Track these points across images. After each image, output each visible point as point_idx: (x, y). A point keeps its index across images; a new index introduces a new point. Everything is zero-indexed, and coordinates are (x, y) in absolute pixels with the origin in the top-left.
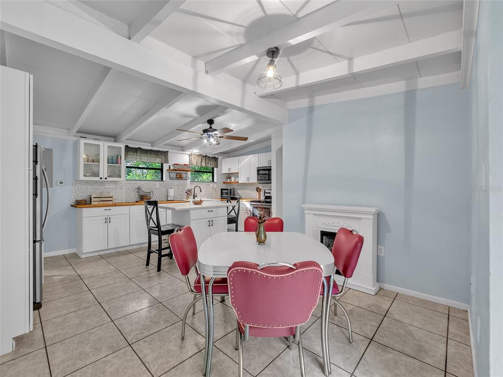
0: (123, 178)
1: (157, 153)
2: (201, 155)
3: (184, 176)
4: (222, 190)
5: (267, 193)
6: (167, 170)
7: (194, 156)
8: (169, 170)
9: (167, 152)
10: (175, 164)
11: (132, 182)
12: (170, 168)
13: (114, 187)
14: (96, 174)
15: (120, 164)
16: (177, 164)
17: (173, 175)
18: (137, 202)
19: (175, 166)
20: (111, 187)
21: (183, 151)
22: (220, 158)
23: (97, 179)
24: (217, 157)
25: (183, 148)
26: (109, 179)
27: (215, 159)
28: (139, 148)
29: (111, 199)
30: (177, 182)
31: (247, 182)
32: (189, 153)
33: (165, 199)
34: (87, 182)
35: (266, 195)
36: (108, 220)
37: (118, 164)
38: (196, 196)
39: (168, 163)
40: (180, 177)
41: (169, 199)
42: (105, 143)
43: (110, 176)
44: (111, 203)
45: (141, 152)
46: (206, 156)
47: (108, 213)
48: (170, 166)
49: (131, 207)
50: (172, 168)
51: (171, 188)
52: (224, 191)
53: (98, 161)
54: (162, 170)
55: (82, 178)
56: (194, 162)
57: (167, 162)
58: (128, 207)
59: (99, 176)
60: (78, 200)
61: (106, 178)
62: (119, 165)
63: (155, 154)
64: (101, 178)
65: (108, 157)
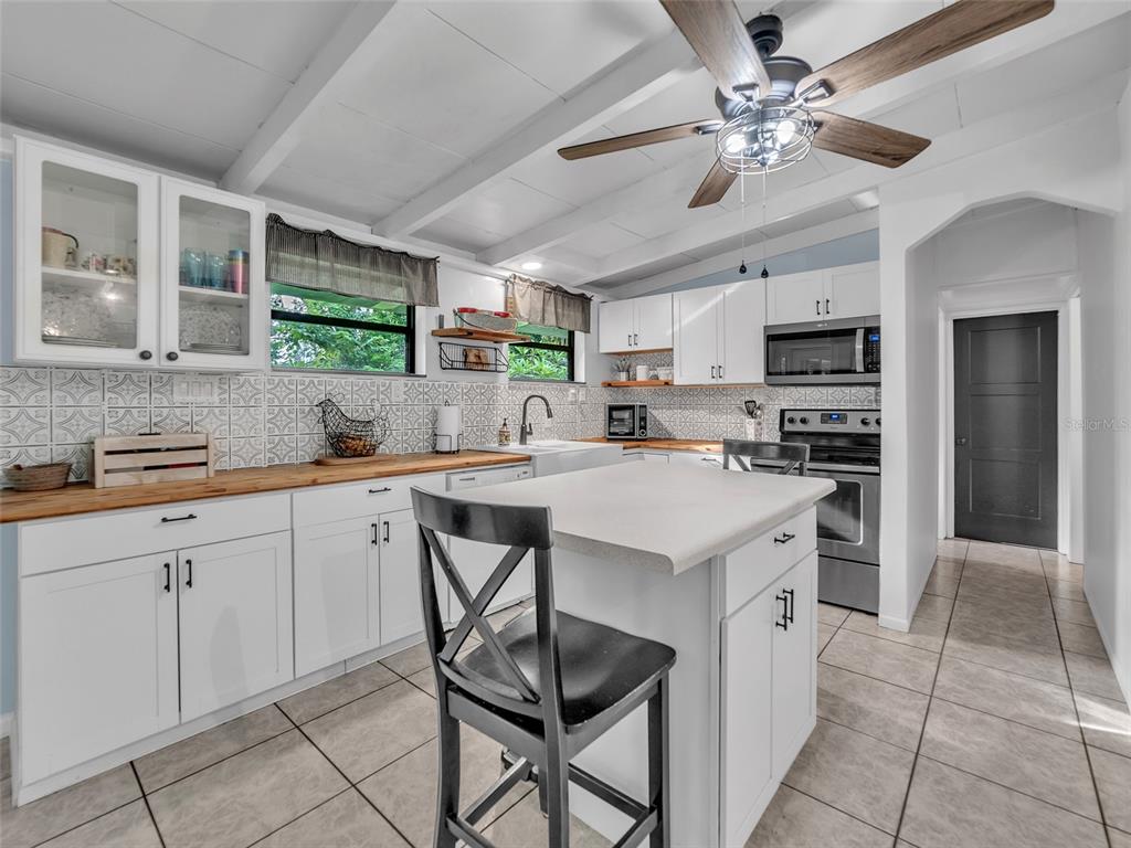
0: (257, 357)
1: (397, 261)
2: (541, 284)
3: (490, 355)
4: (612, 409)
5: (791, 421)
6: (434, 333)
7: (520, 288)
8: (440, 333)
9: (434, 260)
10: (464, 310)
11: (297, 376)
12: (441, 325)
13: (216, 399)
14: (122, 335)
15: (246, 290)
16: (474, 311)
17: (454, 353)
18: (318, 463)
19: (465, 315)
20: (203, 399)
21: (488, 263)
22: (596, 299)
23: (126, 357)
24: (589, 294)
25: (483, 253)
26: (189, 360)
27: (584, 301)
28: (329, 234)
29: (199, 456)
30: (465, 380)
31: (714, 381)
32: (507, 274)
33: (423, 446)
34: (79, 375)
35: (788, 427)
36: (177, 577)
37: (234, 290)
38: (531, 433)
39: (437, 304)
40: (474, 363)
41: (444, 445)
42: (165, 178)
43: (195, 348)
44: (200, 473)
45: (336, 255)
46: (557, 290)
47: (179, 535)
48: (441, 319)
49: (301, 496)
50: (450, 324)
51: (447, 403)
52: (616, 414)
53: (130, 268)
54: (409, 332)
55: (29, 348)
56: (523, 306)
57: (431, 299)
58: (284, 496)
59: (134, 346)
60: (26, 463)
61: (171, 357)
62: (239, 295)
63: (388, 265)
64: (145, 355)
65: (184, 253)
